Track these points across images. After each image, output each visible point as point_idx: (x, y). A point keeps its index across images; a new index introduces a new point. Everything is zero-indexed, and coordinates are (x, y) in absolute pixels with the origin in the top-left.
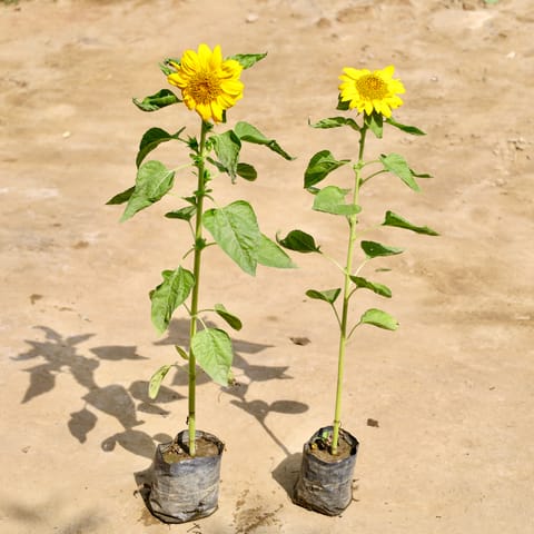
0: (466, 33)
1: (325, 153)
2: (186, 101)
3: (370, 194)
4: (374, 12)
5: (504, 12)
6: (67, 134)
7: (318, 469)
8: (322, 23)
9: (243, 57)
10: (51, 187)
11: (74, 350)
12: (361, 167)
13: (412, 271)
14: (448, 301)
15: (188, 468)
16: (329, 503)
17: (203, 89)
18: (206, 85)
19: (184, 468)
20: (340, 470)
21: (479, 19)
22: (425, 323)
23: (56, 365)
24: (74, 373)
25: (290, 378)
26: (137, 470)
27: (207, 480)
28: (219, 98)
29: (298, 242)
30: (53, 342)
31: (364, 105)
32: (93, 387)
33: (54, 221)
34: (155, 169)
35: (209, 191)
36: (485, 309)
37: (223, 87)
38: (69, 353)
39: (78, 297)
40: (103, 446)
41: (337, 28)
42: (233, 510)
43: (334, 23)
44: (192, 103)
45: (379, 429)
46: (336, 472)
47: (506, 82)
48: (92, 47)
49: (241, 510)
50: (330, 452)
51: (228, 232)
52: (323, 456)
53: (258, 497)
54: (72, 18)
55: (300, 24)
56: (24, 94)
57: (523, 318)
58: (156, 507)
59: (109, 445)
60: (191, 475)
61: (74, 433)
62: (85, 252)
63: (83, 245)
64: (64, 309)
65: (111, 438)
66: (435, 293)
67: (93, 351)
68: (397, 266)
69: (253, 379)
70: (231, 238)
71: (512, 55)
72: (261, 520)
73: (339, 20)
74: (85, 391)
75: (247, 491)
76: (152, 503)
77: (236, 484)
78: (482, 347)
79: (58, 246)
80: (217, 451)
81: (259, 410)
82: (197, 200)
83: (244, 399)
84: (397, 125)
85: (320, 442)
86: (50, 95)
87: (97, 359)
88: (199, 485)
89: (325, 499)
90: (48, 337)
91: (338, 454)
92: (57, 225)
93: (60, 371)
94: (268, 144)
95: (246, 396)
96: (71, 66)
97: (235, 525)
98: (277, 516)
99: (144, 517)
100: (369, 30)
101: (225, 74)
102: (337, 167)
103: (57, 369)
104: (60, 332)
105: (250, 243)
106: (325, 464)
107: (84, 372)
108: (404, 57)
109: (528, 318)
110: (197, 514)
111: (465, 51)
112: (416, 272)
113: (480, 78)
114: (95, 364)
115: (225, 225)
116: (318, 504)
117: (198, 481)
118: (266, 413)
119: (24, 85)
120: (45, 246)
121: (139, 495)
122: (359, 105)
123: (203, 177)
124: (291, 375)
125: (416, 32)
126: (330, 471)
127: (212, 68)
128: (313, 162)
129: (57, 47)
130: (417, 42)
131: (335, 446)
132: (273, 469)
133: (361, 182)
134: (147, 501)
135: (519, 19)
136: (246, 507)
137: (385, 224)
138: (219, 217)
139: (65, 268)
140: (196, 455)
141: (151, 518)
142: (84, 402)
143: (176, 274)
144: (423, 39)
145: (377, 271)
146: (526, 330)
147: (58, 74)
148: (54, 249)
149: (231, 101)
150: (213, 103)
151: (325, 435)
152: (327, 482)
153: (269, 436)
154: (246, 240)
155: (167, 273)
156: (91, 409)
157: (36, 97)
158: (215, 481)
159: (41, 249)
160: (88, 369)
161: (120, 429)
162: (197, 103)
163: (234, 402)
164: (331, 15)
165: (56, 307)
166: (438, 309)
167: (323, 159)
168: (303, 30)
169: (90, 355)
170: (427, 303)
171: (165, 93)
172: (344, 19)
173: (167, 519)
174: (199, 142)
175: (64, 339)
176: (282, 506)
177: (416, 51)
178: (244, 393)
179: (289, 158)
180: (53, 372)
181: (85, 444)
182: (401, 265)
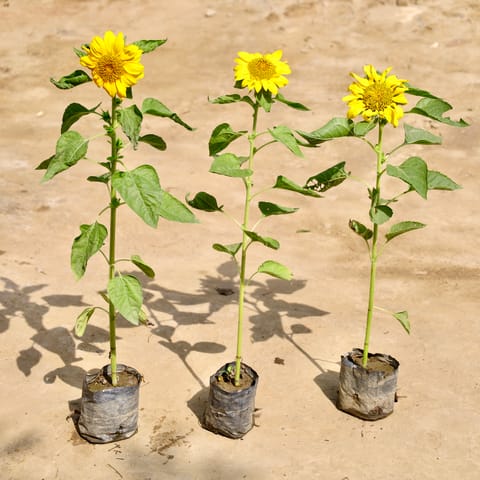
0: (397, 26)
1: (226, 126)
2: (95, 80)
3: (299, 166)
4: (318, 8)
5: (433, 8)
6: (40, 114)
7: (223, 398)
8: (272, 17)
9: (146, 42)
10: (23, 159)
11: (28, 298)
12: (254, 137)
13: (329, 232)
14: (358, 258)
15: (109, 396)
16: (232, 428)
17: (108, 70)
18: (111, 66)
19: (105, 395)
20: (241, 399)
21: (409, 14)
22: (335, 277)
23: (11, 310)
24: (26, 316)
25: (212, 323)
26: (71, 399)
27: (126, 406)
28: (122, 77)
29: (203, 201)
30: (11, 290)
31: (253, 84)
32: (41, 329)
33: (22, 188)
34: (73, 138)
35: (121, 157)
36: (388, 265)
37: (126, 68)
38: (24, 301)
39: (36, 253)
40: (45, 379)
41: (284, 21)
42: (150, 432)
43: (282, 18)
44: (100, 81)
45: (285, 367)
46: (237, 400)
47: (429, 69)
48: (69, 38)
49: (157, 433)
50: (234, 384)
51: (134, 192)
52: (226, 387)
53: (174, 422)
54: (54, 13)
55: (253, 18)
56: (6, 79)
57: (421, 273)
58: (83, 430)
59: (50, 378)
60: (113, 402)
61: (21, 368)
62: (46, 215)
63: (44, 208)
64: (23, 263)
65: (52, 372)
66: (347, 251)
67: (45, 298)
68: (316, 228)
69: (180, 323)
70: (137, 196)
71: (436, 45)
72: (173, 441)
73: (286, 14)
74: (34, 332)
75: (164, 417)
76: (80, 426)
77: (155, 412)
78: (383, 297)
79: (23, 209)
80: (136, 382)
81: (182, 350)
82: (111, 164)
83: (170, 340)
84: (285, 102)
85: (225, 374)
86: (29, 80)
87: (47, 305)
88: (119, 410)
89: (228, 424)
90: (7, 286)
91: (241, 386)
92: (24, 191)
93: (15, 315)
94: (171, 117)
95: (172, 338)
96: (50, 54)
97: (150, 446)
98: (187, 439)
99: (74, 438)
100: (313, 23)
101: (127, 57)
102: (236, 137)
103: (12, 313)
104: (17, 282)
105: (153, 201)
106: (227, 394)
107: (34, 317)
108: (341, 46)
109: (425, 273)
110: (118, 436)
111: (395, 42)
112: (332, 233)
113: (406, 65)
114: (45, 310)
115: (132, 185)
116: (222, 428)
117: (118, 407)
118: (188, 352)
119: (7, 70)
120: (12, 209)
121: (71, 420)
122: (249, 84)
123: (116, 146)
124: (213, 320)
125: (354, 24)
126: (231, 400)
127: (116, 52)
128: (215, 133)
129: (39, 38)
130: (354, 34)
131: (237, 378)
132: (189, 399)
133: (255, 151)
134: (76, 425)
135: (445, 13)
136: (162, 431)
137: (275, 187)
138: (127, 179)
139: (28, 228)
140: (118, 386)
141: (79, 439)
142: (32, 342)
143: (93, 227)
144: (359, 31)
145: (298, 232)
146: (422, 283)
147: (38, 61)
148: (20, 212)
149: (134, 80)
150: (118, 82)
151: (229, 369)
152: (230, 409)
153: (188, 371)
154: (150, 198)
155: (85, 227)
156: (38, 347)
157: (17, 81)
158: (133, 408)
159: (8, 212)
160: (38, 314)
161: (61, 364)
162: (104, 81)
163: (162, 343)
164: (279, 11)
165: (16, 261)
166: (348, 265)
167: (224, 131)
168: (255, 24)
169: (41, 302)
170: (339, 260)
171: (78, 73)
172: (292, 14)
173: (93, 440)
174: (111, 115)
175: (20, 289)
176: (192, 430)
177: (352, 42)
178: (171, 334)
179: (189, 129)
180: (8, 317)
181: (29, 377)
182: (319, 227)
